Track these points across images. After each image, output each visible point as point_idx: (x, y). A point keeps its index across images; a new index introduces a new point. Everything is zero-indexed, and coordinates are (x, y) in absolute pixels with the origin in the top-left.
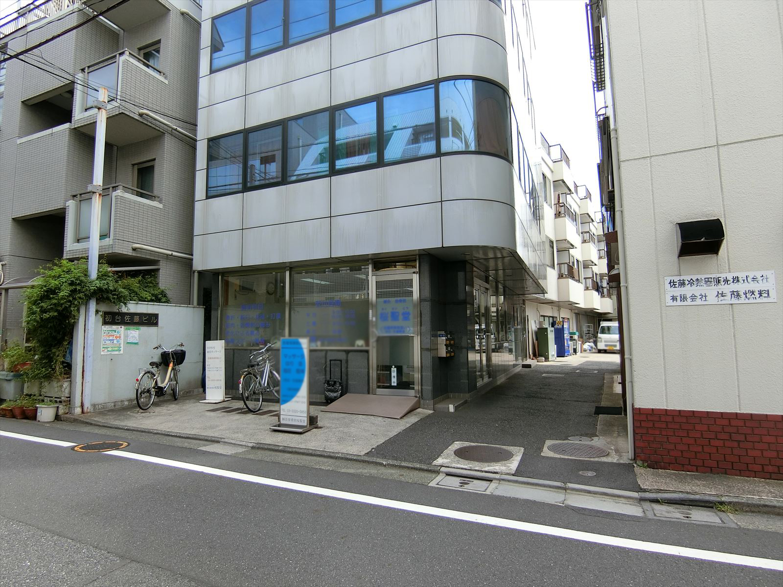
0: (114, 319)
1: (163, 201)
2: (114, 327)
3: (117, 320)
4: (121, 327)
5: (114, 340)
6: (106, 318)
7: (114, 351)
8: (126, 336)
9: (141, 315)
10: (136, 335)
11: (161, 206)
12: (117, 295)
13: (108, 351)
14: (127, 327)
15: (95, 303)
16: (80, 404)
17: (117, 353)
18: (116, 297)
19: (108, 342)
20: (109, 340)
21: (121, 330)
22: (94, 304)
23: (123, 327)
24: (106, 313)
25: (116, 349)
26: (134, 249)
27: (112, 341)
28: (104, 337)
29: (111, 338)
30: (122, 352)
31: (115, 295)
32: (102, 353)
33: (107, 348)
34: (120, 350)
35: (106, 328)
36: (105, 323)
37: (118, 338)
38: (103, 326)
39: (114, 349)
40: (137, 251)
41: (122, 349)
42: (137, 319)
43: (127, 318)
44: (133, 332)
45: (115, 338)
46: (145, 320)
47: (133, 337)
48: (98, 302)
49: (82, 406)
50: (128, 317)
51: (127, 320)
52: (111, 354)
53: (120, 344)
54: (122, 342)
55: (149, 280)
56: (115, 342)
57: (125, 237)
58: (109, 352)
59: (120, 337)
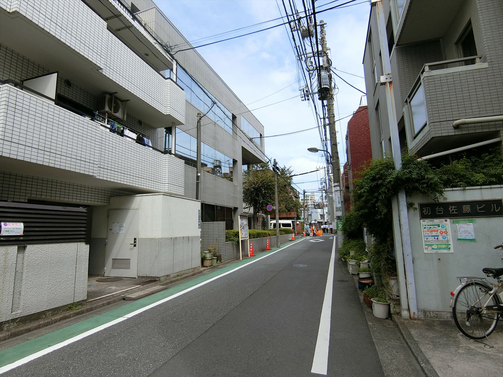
0: (433, 211)
1: (488, 58)
2: (437, 221)
3: (438, 212)
4: (446, 221)
5: (438, 236)
6: (424, 211)
7: (440, 249)
8: (455, 232)
9: (473, 204)
10: (469, 230)
11: (485, 65)
12: (427, 183)
13: (433, 249)
14: (453, 220)
15: (405, 196)
16: (407, 307)
17: (446, 251)
18: (425, 185)
19: (431, 239)
20: (432, 236)
21: (447, 224)
22: (403, 197)
23: (448, 220)
24: (422, 206)
25: (443, 246)
26: (457, 127)
27: (436, 237)
28: (424, 232)
29: (434, 234)
30: (452, 251)
31: (423, 183)
32: (426, 251)
33: (431, 245)
34: (450, 248)
35: (426, 222)
36: (423, 216)
37: (444, 234)
38: (421, 221)
39: (439, 246)
40: (461, 128)
41: (451, 246)
42: (467, 209)
43: (452, 209)
44: (465, 226)
45: (439, 234)
46: (480, 210)
47: (465, 232)
48: (408, 194)
49: (409, 310)
50: (453, 207)
51: (453, 211)
52: (437, 253)
53: (448, 241)
54: (450, 237)
55: (487, 158)
56: (440, 238)
57: (441, 117)
58: (435, 251)
59: (446, 232)
